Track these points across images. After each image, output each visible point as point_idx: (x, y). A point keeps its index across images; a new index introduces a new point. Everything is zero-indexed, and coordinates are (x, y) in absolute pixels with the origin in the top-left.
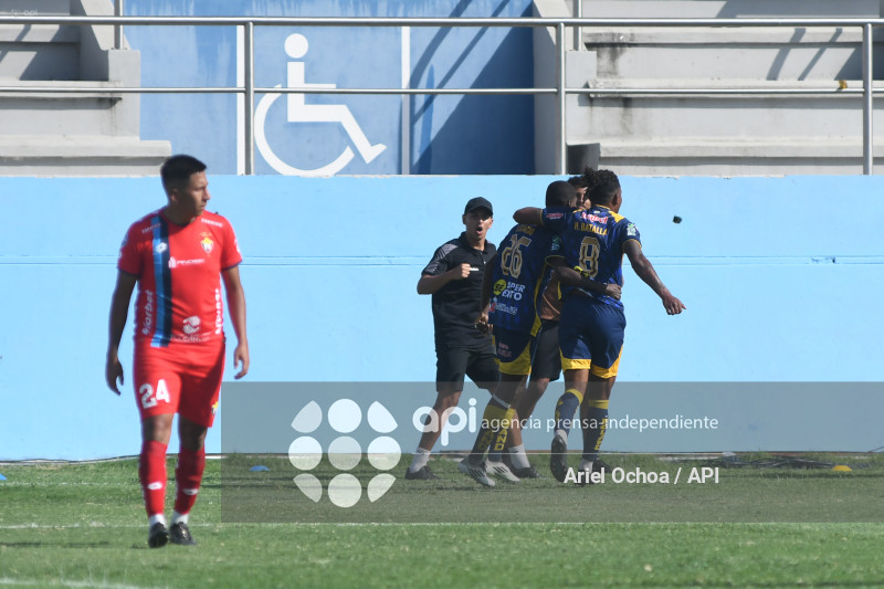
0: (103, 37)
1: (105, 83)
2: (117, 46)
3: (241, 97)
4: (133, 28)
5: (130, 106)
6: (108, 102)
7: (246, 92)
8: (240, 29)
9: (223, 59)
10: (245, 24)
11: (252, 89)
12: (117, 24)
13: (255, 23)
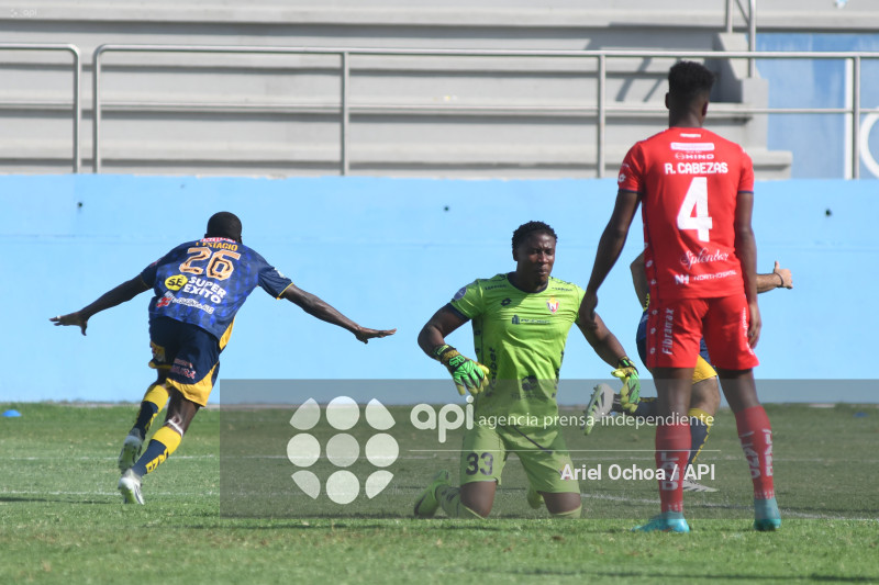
0: (739, 69)
1: (740, 105)
2: (750, 75)
3: (849, 118)
4: (762, 62)
5: (760, 125)
6: (741, 121)
7: (854, 113)
8: (849, 63)
9: (835, 86)
10: (854, 58)
11: (859, 110)
12: (749, 58)
13: (862, 58)
